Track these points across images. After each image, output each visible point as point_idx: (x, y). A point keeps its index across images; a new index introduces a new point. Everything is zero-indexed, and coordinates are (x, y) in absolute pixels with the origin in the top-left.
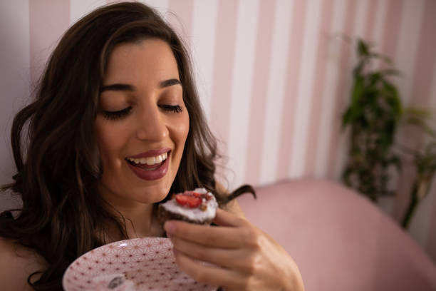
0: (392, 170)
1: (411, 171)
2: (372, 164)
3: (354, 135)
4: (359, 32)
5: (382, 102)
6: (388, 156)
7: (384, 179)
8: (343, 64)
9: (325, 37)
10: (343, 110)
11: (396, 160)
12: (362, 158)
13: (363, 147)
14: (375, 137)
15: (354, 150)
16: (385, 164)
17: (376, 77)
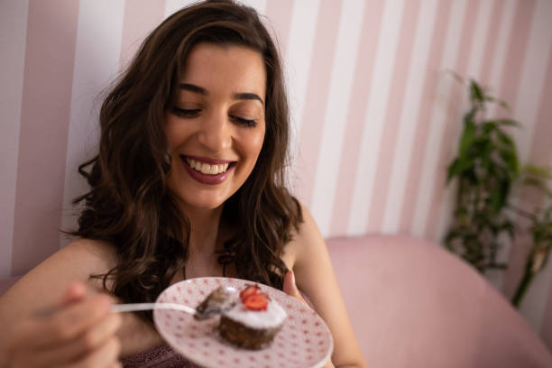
0: (504, 238)
1: (526, 240)
2: (480, 228)
3: (461, 192)
4: (473, 72)
5: (496, 158)
6: (499, 220)
7: (494, 247)
8: (452, 109)
9: (433, 75)
10: (450, 161)
11: (508, 226)
12: (468, 220)
13: (471, 208)
14: (484, 195)
15: (459, 211)
16: (495, 230)
17: (490, 127)
